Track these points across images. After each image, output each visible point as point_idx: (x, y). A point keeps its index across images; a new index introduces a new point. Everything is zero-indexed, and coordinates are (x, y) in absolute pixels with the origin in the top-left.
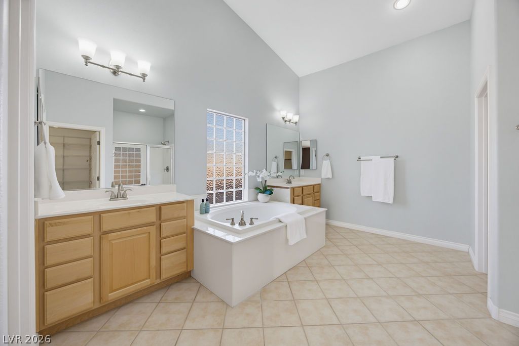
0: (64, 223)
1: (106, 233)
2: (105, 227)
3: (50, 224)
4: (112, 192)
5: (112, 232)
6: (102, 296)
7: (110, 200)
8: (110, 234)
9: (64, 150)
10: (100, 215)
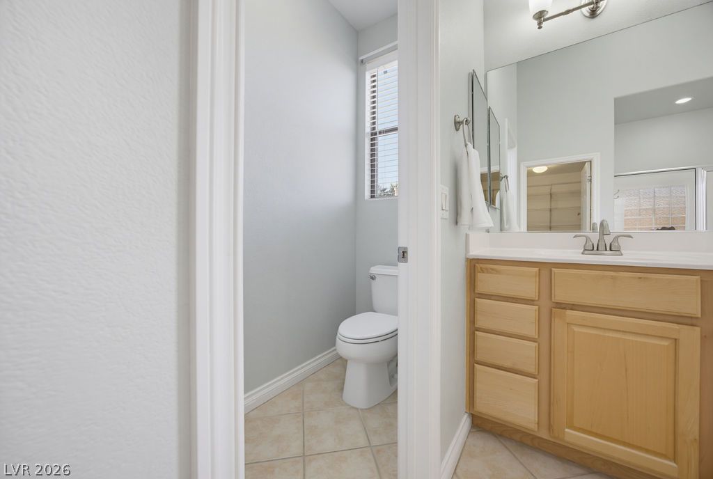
0: (497, 272)
1: (562, 306)
2: (561, 295)
3: (481, 268)
4: (588, 239)
5: (573, 307)
6: (552, 423)
7: (582, 253)
8: (569, 312)
9: (551, 201)
10: (551, 270)
